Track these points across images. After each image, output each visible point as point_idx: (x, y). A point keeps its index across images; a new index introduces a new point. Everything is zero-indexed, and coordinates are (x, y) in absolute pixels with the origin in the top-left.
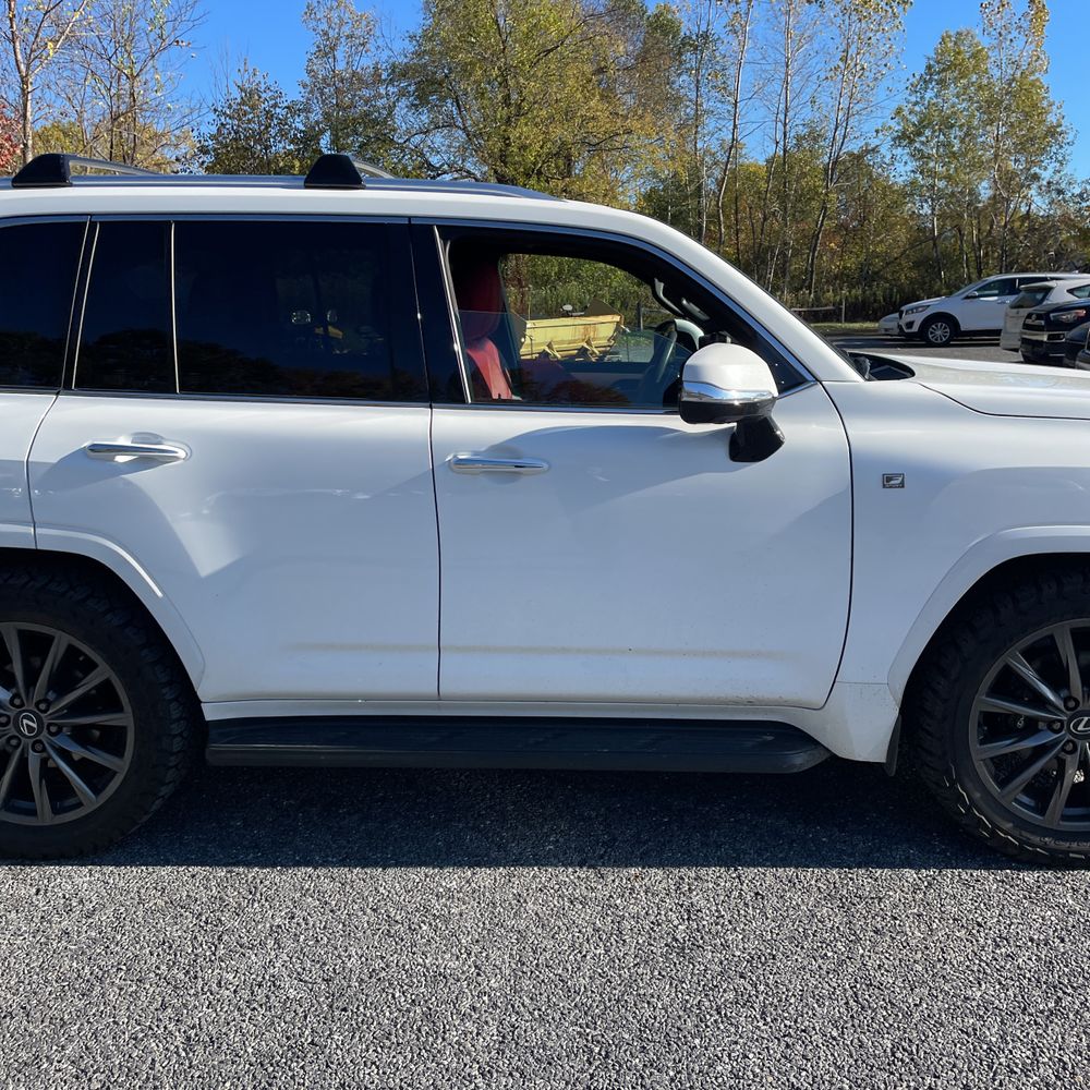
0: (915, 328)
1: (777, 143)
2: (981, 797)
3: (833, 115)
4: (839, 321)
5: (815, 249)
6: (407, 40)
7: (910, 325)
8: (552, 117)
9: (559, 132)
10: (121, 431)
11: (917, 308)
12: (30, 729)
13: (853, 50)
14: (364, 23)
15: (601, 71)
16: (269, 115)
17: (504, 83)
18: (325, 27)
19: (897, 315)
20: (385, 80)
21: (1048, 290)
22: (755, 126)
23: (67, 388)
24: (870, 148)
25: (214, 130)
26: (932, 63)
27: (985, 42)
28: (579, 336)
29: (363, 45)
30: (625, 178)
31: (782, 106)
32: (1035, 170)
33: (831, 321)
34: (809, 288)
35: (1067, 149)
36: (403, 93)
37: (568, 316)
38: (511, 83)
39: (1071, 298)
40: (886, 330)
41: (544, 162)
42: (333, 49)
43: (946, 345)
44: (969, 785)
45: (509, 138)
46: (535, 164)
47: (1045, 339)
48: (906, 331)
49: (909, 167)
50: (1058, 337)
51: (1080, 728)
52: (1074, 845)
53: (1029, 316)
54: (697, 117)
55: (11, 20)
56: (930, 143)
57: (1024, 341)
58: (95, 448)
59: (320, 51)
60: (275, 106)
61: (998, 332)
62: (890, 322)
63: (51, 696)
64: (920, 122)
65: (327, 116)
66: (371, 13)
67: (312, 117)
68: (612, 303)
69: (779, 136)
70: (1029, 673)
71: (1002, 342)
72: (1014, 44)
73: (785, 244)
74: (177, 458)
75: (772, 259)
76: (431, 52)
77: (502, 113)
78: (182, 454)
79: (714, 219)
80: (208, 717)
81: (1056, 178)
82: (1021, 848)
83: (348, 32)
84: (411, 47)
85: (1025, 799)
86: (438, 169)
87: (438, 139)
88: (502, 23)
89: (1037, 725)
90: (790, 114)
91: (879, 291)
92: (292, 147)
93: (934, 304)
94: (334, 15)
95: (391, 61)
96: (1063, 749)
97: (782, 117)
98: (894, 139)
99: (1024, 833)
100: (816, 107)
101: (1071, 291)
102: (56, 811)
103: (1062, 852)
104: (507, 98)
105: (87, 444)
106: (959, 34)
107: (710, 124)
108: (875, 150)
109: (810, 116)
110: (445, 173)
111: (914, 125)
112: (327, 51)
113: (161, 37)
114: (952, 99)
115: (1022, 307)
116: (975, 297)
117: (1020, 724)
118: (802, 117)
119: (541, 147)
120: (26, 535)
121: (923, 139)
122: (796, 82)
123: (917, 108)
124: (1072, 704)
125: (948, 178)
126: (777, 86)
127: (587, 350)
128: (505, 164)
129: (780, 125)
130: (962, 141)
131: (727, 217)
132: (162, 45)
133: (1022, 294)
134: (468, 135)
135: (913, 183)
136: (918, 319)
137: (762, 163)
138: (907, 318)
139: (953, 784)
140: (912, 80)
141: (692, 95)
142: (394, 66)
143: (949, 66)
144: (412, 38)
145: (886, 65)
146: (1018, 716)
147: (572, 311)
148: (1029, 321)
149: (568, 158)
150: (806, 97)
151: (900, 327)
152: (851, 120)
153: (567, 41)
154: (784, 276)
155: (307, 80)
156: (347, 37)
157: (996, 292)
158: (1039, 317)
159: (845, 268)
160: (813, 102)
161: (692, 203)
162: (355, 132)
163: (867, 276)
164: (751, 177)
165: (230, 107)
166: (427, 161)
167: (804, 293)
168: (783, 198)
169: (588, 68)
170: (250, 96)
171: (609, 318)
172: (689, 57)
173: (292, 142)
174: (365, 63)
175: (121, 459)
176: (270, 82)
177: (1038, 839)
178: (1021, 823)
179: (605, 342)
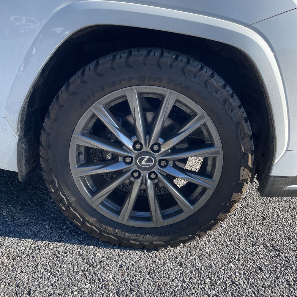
2: (76, 201)
44: (67, 192)
51: (143, 163)
52: (133, 236)
82: (101, 234)
89: (118, 158)
99: (103, 226)
103: (125, 239)
124: (138, 146)
139: (56, 191)
146: (107, 152)
177: (112, 229)
178: (102, 219)
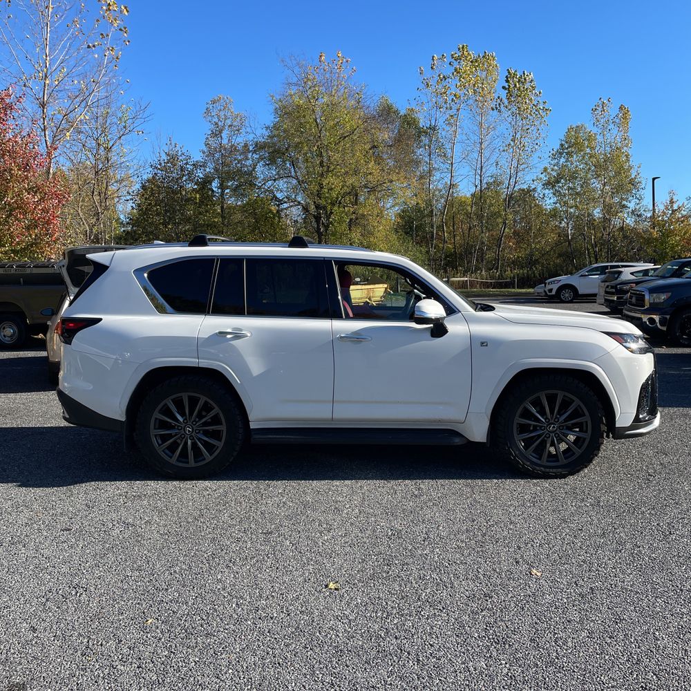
0: (554, 293)
1: (476, 186)
2: (519, 453)
3: (508, 171)
4: (514, 288)
5: (500, 246)
6: (264, 129)
7: (551, 290)
8: (346, 173)
9: (351, 180)
10: (228, 328)
11: (554, 281)
12: (189, 431)
13: (518, 136)
14: (239, 118)
15: (374, 147)
16: (182, 169)
17: (321, 155)
18: (216, 120)
19: (543, 285)
20: (251, 151)
21: (620, 273)
22: (463, 177)
23: (209, 313)
24: (531, 189)
25: (150, 176)
26: (563, 143)
27: (594, 130)
28: (364, 295)
29: (238, 130)
30: (388, 206)
31: (479, 166)
32: (624, 202)
33: (510, 288)
34: (497, 269)
35: (641, 192)
36: (261, 158)
37: (358, 284)
38: (324, 154)
39: (632, 277)
40: (538, 293)
41: (342, 197)
42: (221, 132)
43: (571, 302)
44: (514, 449)
45: (322, 184)
46: (337, 198)
47: (615, 299)
48: (549, 294)
49: (552, 201)
50: (622, 298)
51: (551, 429)
52: (551, 470)
53: (607, 287)
54: (430, 171)
55: (44, 119)
56: (563, 187)
57: (606, 300)
58: (220, 333)
59: (213, 133)
60: (187, 164)
61: (595, 295)
62: (540, 289)
63: (197, 420)
64: (558, 175)
65: (216, 170)
66: (243, 113)
67: (208, 170)
68: (381, 276)
69: (478, 182)
70: (533, 410)
71: (598, 301)
72: (611, 132)
73: (483, 243)
74: (247, 336)
75: (475, 252)
76: (278, 136)
77: (319, 169)
78: (249, 335)
79: (440, 227)
80: (251, 428)
81: (637, 208)
82: (533, 471)
83: (230, 123)
84: (267, 133)
85: (534, 455)
86: (282, 200)
87: (282, 184)
88: (318, 121)
89: (537, 428)
90: (484, 170)
91: (537, 270)
92: (196, 187)
93: (564, 279)
94: (222, 114)
95: (255, 140)
96: (545, 436)
97: (479, 172)
98: (543, 185)
99: (534, 466)
100: (498, 166)
101: (632, 274)
102: (196, 462)
103: (547, 473)
104: (321, 163)
105: (217, 331)
106: (577, 127)
107: (437, 175)
108: (534, 190)
109: (495, 171)
110: (285, 202)
111: (554, 177)
112: (217, 134)
113: (125, 127)
114: (576, 162)
115: (606, 281)
116: (586, 276)
117: (531, 428)
118: (490, 170)
119: (341, 189)
120: (195, 362)
121: (561, 185)
122: (486, 153)
123: (556, 168)
124: (547, 420)
125: (576, 207)
126: (476, 155)
127: (369, 303)
128: (320, 198)
129: (478, 177)
130: (582, 187)
131: (448, 227)
132: (125, 131)
133: (607, 274)
134: (299, 182)
135: (555, 209)
136: (555, 287)
137: (469, 195)
138: (549, 287)
139: (509, 448)
140: (552, 152)
141: (427, 159)
142: (256, 144)
143: (573, 144)
144: (267, 128)
145: (537, 144)
147: (361, 281)
148: (608, 290)
149: (356, 195)
150: (492, 160)
151: (545, 291)
152: (519, 174)
153: (356, 132)
154: (482, 261)
155: (205, 149)
156: (230, 126)
157: (599, 273)
158: (612, 287)
159: (518, 257)
160: (497, 164)
161: (427, 220)
162: (233, 179)
163: (531, 262)
164: (462, 204)
165: (160, 164)
166: (274, 196)
167: (493, 272)
168: (480, 217)
169: (367, 147)
170: (173, 159)
171: (381, 286)
172: (425, 140)
173: (196, 184)
174: (240, 140)
175: (229, 336)
176: (184, 150)
178: (532, 463)
179: (379, 299)
